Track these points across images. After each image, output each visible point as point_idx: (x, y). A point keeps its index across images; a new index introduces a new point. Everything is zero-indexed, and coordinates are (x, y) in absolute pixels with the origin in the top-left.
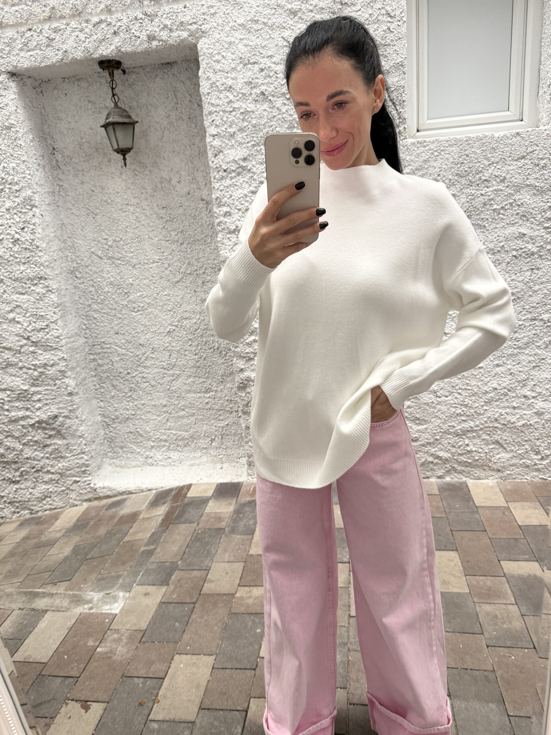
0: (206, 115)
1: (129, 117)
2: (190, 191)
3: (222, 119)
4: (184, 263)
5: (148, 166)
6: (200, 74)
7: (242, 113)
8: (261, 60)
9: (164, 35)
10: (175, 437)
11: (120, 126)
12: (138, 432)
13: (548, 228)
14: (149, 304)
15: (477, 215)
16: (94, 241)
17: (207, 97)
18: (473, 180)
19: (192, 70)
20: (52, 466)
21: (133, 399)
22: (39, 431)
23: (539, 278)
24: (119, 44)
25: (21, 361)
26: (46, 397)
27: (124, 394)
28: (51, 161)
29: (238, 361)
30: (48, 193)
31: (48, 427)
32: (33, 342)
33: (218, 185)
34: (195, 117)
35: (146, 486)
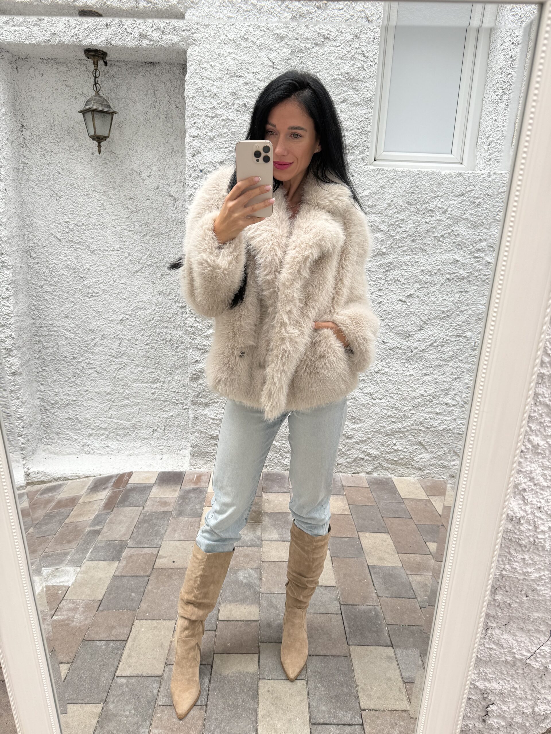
0: (188, 117)
1: (109, 107)
2: (159, 186)
3: (203, 122)
4: (145, 254)
5: (119, 156)
6: (186, 78)
7: (223, 120)
8: (246, 75)
9: (156, 36)
10: (116, 426)
11: (99, 114)
12: (77, 418)
13: (477, 257)
14: (104, 290)
15: (422, 239)
16: (55, 222)
17: (191, 100)
18: (421, 209)
21: (76, 384)
23: (466, 300)
24: (110, 36)
27: (67, 379)
28: (19, 137)
29: (194, 353)
30: (14, 169)
33: (193, 183)
34: (172, 117)
35: (83, 473)
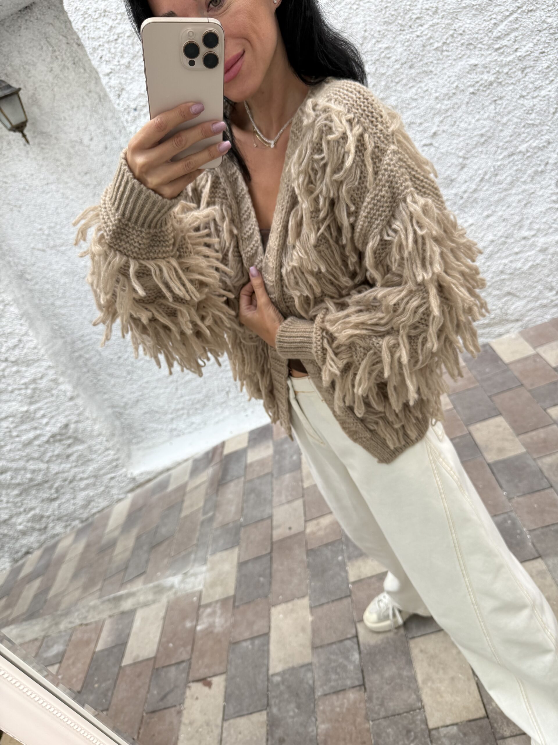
0: (91, 54)
1: (9, 86)
3: (109, 52)
5: (51, 134)
6: (66, 8)
7: (129, 37)
11: (4, 100)
13: (500, 48)
15: (421, 60)
16: (29, 235)
17: (83, 32)
18: (404, 23)
19: (55, 6)
20: (83, 472)
21: (135, 380)
22: (57, 444)
23: (505, 108)
25: (9, 385)
26: (49, 410)
31: (63, 437)
32: (13, 362)
33: (134, 128)
34: (80, 60)
35: (181, 458)
